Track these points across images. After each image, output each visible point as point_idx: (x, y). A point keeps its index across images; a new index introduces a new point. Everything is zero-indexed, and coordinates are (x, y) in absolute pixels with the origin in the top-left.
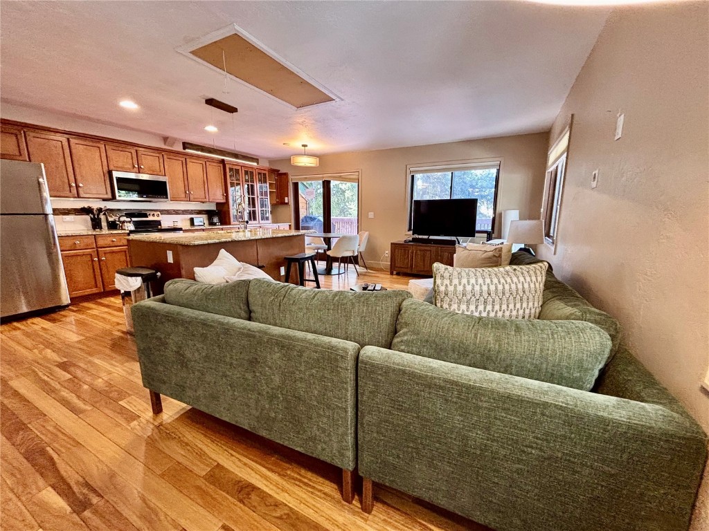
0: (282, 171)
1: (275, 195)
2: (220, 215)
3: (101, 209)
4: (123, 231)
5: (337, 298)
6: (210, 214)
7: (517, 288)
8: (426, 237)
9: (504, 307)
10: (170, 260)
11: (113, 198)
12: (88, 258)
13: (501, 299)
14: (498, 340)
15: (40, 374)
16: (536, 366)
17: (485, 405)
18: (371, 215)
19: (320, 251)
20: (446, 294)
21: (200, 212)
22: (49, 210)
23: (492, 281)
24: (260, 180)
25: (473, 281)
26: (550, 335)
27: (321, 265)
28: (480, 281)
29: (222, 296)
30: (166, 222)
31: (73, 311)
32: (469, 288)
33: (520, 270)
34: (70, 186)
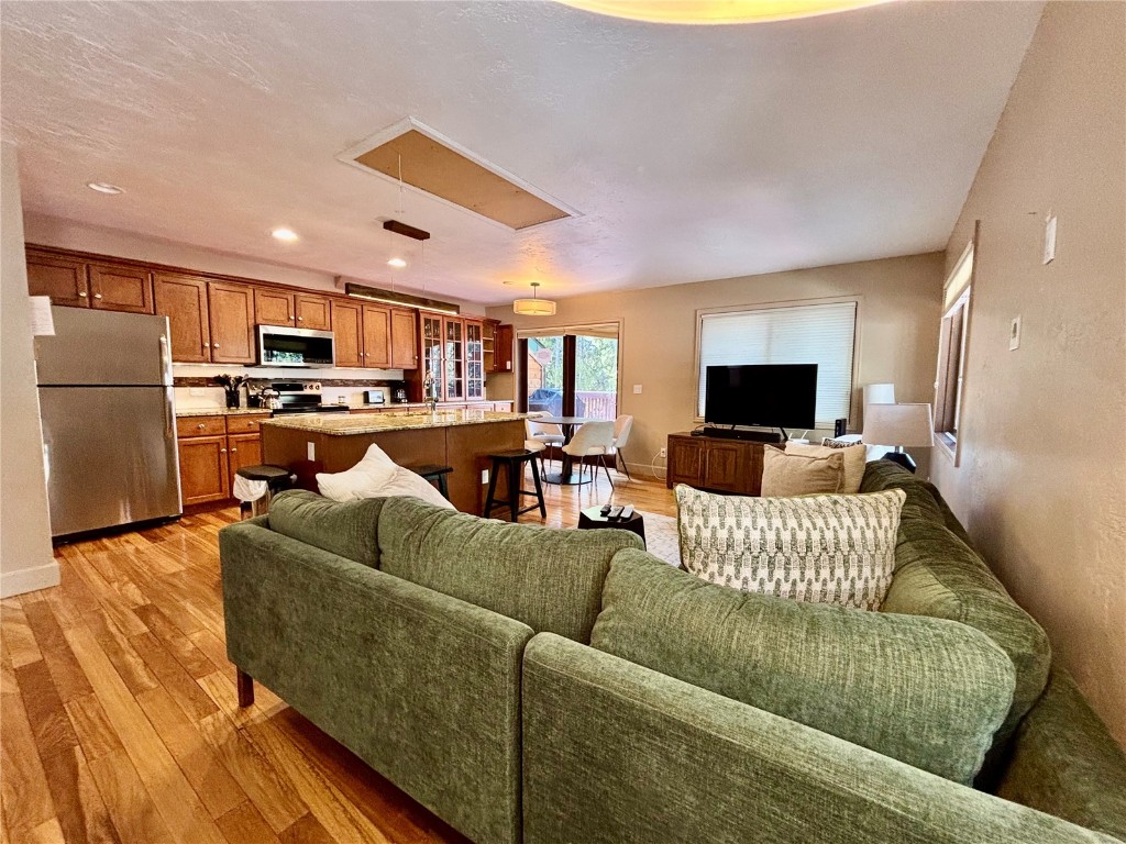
0: (504, 322)
1: (492, 357)
2: (408, 387)
3: (241, 378)
4: (265, 411)
5: (506, 540)
6: (393, 386)
7: (836, 538)
8: (728, 427)
9: (810, 574)
10: (311, 456)
11: (257, 363)
12: (213, 449)
13: (802, 558)
14: (772, 645)
15: (109, 622)
16: (849, 712)
17: (740, 782)
18: (638, 389)
19: (554, 444)
20: (699, 544)
21: (379, 383)
22: (168, 380)
23: (785, 524)
24: (470, 337)
25: (747, 522)
26: (878, 648)
27: (554, 468)
28: (762, 522)
29: (339, 523)
30: (329, 397)
31: (185, 526)
32: (739, 535)
33: (846, 504)
34: (203, 347)
